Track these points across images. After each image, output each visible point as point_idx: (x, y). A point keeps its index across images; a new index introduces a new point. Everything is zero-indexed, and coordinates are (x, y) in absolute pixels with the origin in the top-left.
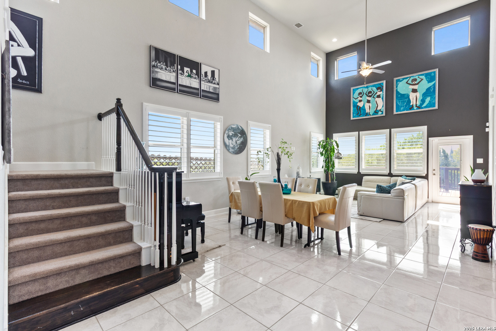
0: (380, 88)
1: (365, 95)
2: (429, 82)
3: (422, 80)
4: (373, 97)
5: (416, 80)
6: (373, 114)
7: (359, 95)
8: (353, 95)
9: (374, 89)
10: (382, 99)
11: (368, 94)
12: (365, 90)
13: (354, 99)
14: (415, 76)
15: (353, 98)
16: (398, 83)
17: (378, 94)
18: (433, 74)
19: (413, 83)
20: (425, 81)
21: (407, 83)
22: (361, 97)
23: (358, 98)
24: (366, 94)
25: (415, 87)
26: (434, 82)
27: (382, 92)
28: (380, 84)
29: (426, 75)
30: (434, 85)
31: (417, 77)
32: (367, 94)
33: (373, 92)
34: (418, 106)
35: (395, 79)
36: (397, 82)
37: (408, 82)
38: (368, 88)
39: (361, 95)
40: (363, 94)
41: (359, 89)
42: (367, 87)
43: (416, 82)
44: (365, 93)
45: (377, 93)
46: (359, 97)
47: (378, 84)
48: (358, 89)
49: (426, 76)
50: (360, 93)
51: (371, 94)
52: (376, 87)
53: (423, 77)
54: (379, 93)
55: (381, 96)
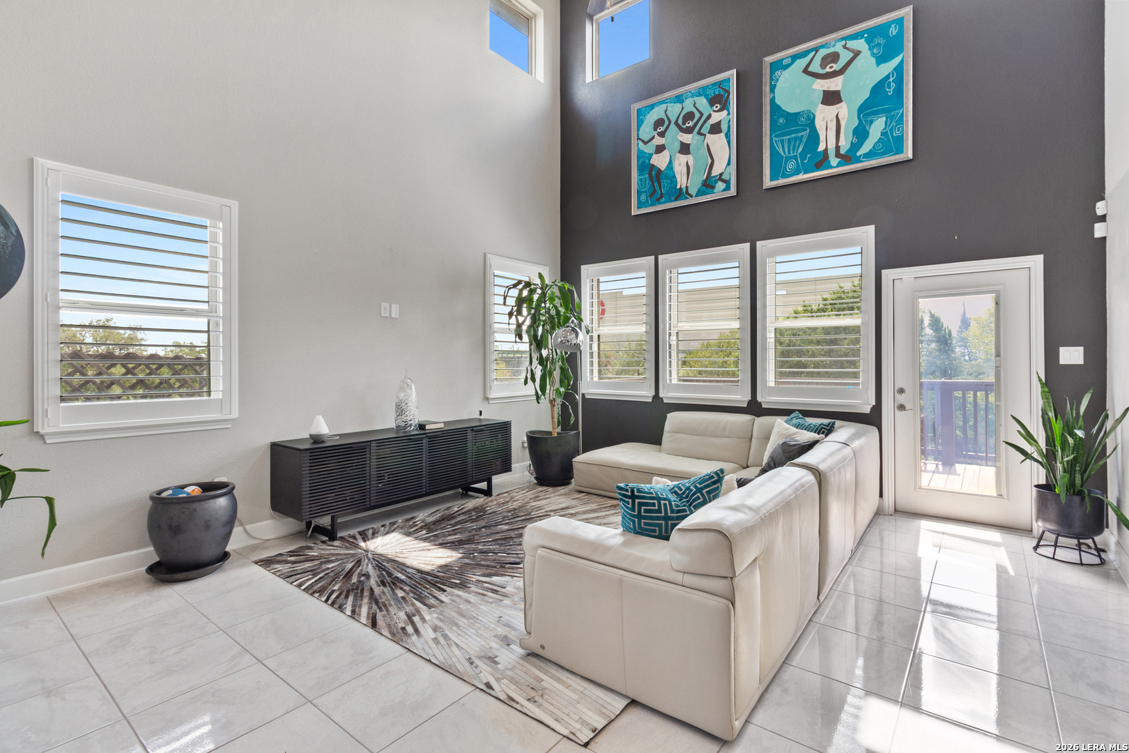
0: (719, 100)
1: (673, 126)
2: (881, 60)
3: (857, 54)
4: (699, 133)
5: (834, 57)
6: (699, 193)
7: (655, 129)
8: (638, 130)
9: (703, 103)
10: (728, 136)
11: (684, 123)
12: (674, 110)
13: (641, 144)
14: (833, 42)
15: (638, 139)
16: (778, 73)
17: (713, 121)
18: (893, 31)
19: (828, 69)
20: (866, 59)
21: (806, 71)
22: (662, 135)
23: (653, 138)
24: (676, 123)
25: (834, 84)
26: (895, 62)
27: (725, 112)
28: (719, 84)
29: (870, 36)
30: (899, 69)
31: (838, 48)
32: (680, 122)
33: (697, 115)
34: (842, 152)
35: (769, 59)
36: (772, 73)
37: (810, 69)
38: (681, 102)
39: (662, 129)
40: (667, 123)
41: (656, 109)
42: (679, 99)
43: (836, 67)
44: (673, 120)
45: (709, 117)
46: (656, 136)
47: (714, 84)
48: (652, 107)
49: (869, 41)
50: (659, 122)
51: (691, 124)
52: (706, 96)
53: (860, 44)
54: (716, 117)
55: (724, 127)
